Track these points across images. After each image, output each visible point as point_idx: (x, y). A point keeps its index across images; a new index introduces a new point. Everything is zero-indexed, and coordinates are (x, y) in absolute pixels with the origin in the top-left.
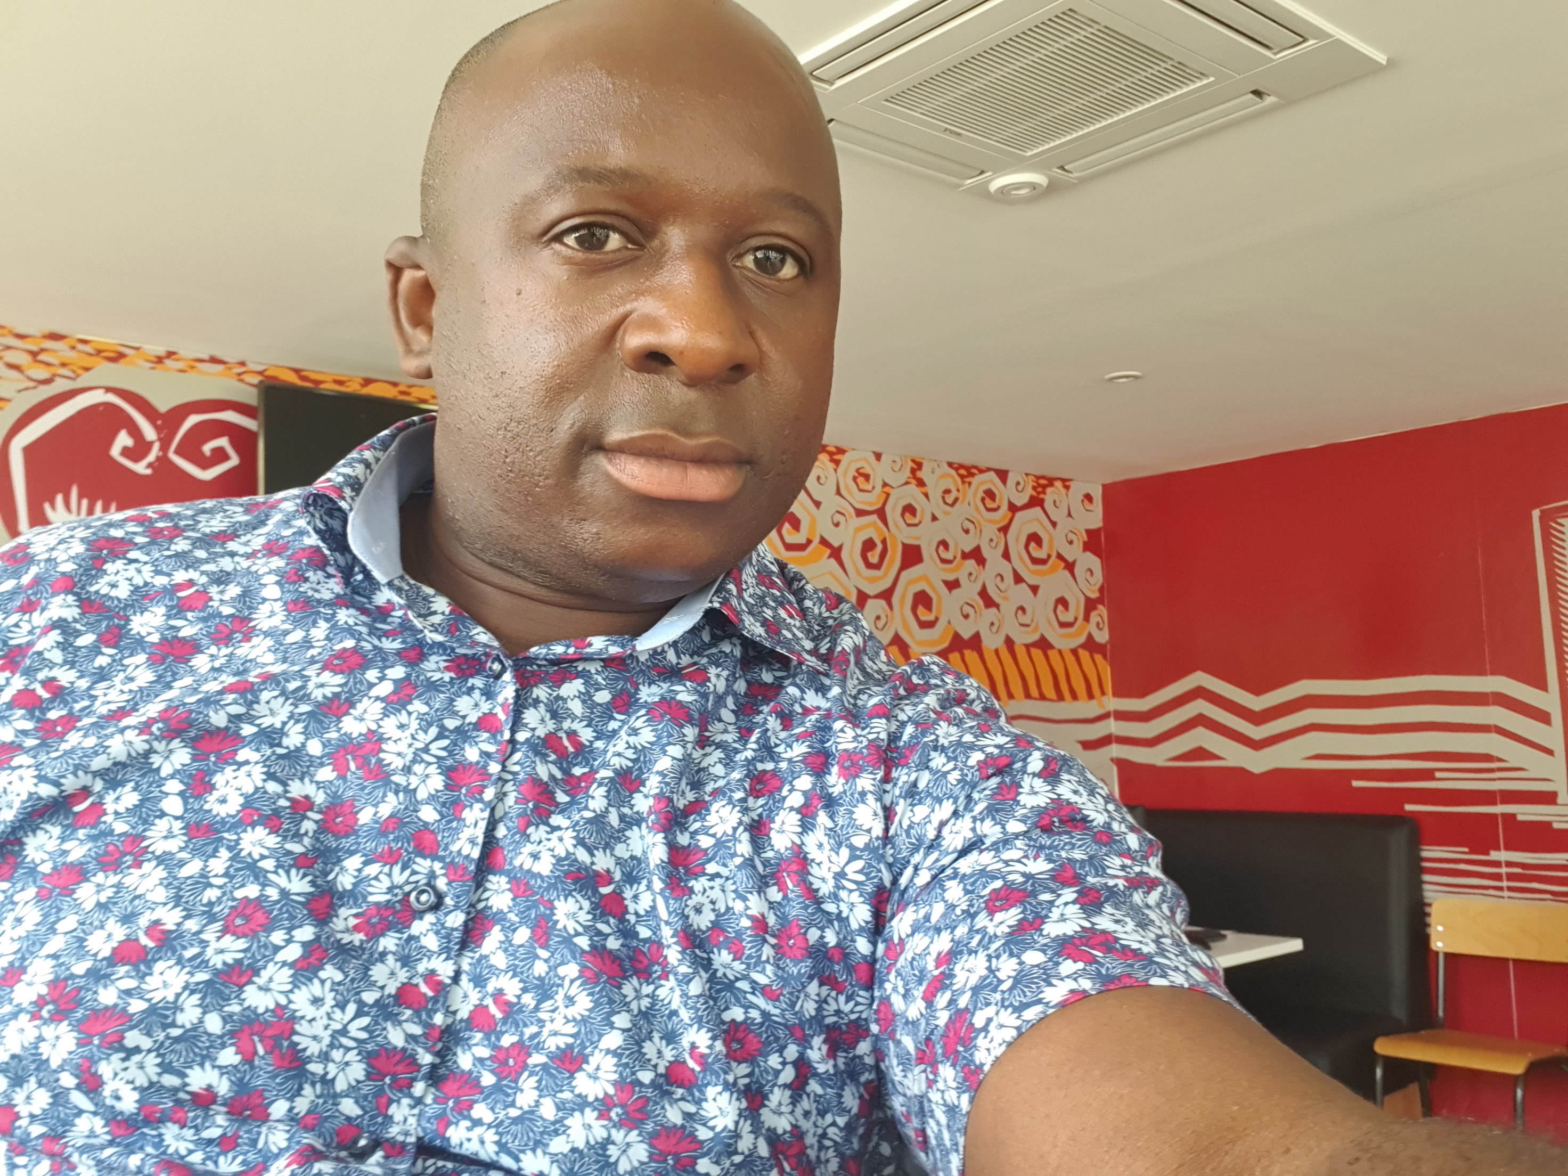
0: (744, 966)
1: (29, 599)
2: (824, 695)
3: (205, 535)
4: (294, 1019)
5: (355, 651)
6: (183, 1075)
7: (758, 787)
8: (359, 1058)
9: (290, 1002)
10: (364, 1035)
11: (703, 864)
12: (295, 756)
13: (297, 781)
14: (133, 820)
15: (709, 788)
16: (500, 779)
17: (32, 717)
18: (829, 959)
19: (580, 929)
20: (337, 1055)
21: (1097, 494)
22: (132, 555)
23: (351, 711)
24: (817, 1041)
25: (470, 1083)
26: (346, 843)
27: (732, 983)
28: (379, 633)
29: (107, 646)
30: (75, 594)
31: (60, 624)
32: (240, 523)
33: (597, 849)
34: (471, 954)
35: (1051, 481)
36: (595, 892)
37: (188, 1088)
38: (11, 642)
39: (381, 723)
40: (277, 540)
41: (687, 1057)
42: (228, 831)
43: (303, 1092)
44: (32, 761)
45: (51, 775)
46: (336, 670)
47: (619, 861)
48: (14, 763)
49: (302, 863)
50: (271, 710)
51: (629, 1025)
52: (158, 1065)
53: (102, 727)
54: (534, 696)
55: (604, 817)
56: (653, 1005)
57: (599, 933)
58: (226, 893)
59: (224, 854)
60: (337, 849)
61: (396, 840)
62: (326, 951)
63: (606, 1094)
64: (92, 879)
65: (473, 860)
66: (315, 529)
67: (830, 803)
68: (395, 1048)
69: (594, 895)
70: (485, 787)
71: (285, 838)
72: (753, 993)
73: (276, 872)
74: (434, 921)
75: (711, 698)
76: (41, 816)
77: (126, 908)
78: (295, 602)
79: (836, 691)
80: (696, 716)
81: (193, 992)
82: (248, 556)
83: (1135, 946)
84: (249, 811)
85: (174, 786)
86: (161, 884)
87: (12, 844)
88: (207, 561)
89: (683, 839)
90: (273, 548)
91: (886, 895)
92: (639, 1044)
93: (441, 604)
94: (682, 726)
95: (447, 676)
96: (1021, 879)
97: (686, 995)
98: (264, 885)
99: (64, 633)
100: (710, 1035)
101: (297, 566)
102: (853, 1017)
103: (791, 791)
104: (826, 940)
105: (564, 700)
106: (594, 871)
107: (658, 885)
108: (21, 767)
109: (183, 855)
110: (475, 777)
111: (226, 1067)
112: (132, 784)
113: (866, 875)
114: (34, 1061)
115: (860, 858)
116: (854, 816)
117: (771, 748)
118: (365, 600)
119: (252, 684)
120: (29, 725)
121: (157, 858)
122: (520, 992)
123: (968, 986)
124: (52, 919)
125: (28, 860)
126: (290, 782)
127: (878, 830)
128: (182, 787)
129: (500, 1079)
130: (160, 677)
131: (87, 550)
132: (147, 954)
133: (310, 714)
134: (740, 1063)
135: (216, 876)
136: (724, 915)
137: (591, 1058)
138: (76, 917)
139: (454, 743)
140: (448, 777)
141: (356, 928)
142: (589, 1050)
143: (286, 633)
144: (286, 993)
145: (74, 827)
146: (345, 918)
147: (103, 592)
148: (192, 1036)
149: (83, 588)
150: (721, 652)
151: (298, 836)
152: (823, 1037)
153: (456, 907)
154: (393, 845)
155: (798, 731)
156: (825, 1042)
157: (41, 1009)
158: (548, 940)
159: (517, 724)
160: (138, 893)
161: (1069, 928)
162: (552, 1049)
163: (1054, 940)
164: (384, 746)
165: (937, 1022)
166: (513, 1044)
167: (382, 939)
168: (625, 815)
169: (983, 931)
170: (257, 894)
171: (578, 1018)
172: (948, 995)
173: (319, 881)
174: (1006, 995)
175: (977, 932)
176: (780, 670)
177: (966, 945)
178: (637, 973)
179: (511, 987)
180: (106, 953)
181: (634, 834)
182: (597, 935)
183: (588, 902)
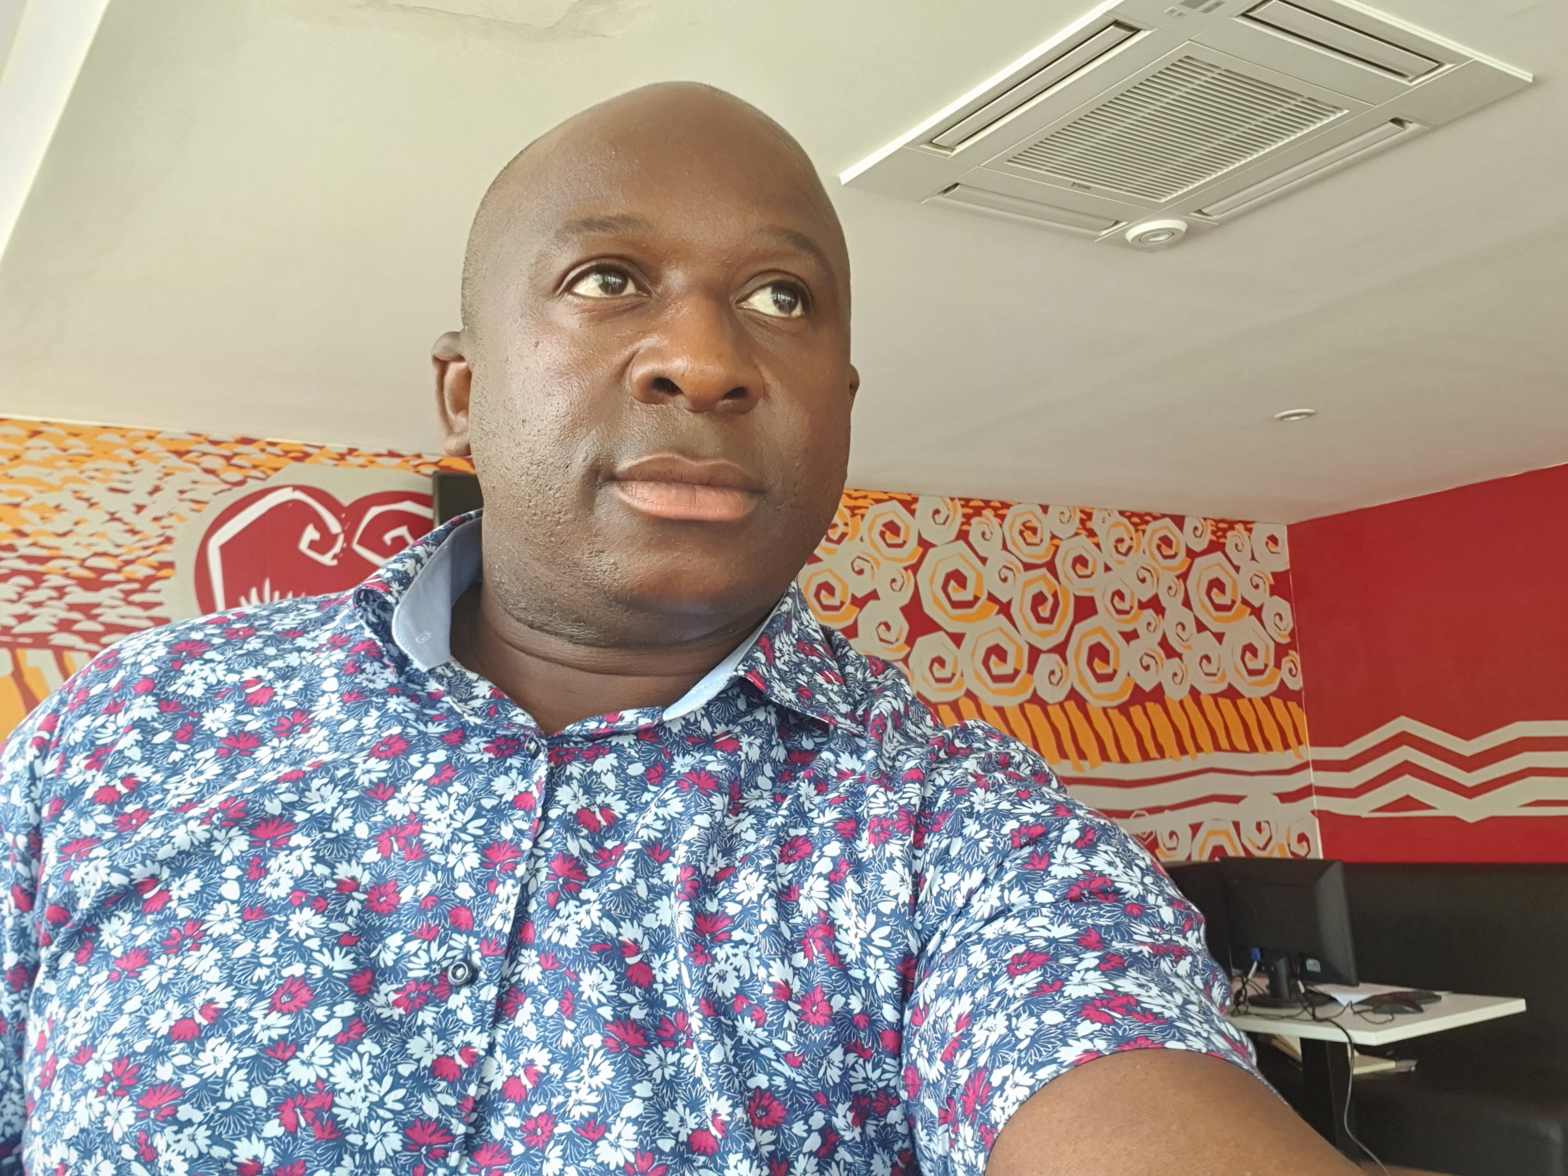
0: (766, 1033)
1: (115, 702)
2: (859, 758)
3: (277, 633)
4: (333, 1092)
5: (400, 736)
6: (231, 1147)
7: (790, 853)
8: (396, 1129)
9: (330, 1075)
10: (400, 1107)
11: (729, 932)
12: (344, 839)
13: (345, 863)
14: (194, 905)
15: (739, 855)
16: (532, 855)
17: (111, 811)
18: (855, 1027)
19: (604, 1000)
20: (374, 1126)
21: (1283, 536)
22: (208, 656)
23: (396, 795)
24: (842, 1109)
25: (502, 1151)
26: (389, 921)
27: (757, 1050)
28: (426, 718)
29: (182, 742)
30: (155, 695)
31: (140, 724)
32: (310, 620)
33: (624, 920)
34: (505, 1027)
35: (1231, 525)
36: (622, 962)
37: (235, 1160)
38: (99, 742)
39: (423, 805)
40: (341, 634)
41: (710, 1124)
42: (279, 913)
43: (343, 1163)
44: (107, 853)
45: (122, 865)
46: (382, 757)
47: (647, 932)
48: (92, 855)
49: (345, 941)
50: (322, 797)
51: (651, 1094)
52: (208, 1137)
53: (170, 819)
54: (568, 773)
55: (631, 888)
56: (678, 1073)
57: (623, 1003)
58: (275, 972)
59: (274, 935)
60: (381, 927)
61: (434, 917)
62: (365, 1025)
63: (626, 1161)
64: (157, 961)
65: (504, 934)
66: (367, 622)
67: (859, 868)
68: (430, 1118)
69: (620, 965)
70: (517, 863)
71: (330, 918)
72: (778, 1061)
73: (321, 951)
74: (469, 994)
75: (743, 766)
76: (115, 903)
77: (184, 989)
78: (350, 693)
79: (870, 755)
80: (726, 784)
81: (240, 1067)
82: (314, 651)
83: (1157, 1010)
84: (298, 893)
85: (233, 872)
86: (216, 965)
87: (89, 930)
88: (275, 658)
89: (712, 906)
90: (336, 643)
91: (914, 961)
92: (661, 1113)
93: (483, 689)
94: (710, 796)
95: (486, 757)
96: (1044, 944)
97: (708, 1062)
98: (308, 964)
99: (142, 732)
100: (730, 1102)
101: (355, 658)
102: (881, 1084)
103: (820, 857)
104: (851, 1007)
105: (598, 775)
106: (620, 942)
107: (683, 953)
108: (97, 858)
109: (237, 937)
110: (509, 853)
111: (271, 1139)
112: (196, 871)
113: (892, 941)
114: (99, 1135)
115: (887, 924)
116: (882, 882)
117: (806, 813)
118: (418, 687)
119: (305, 773)
120: (108, 819)
121: (214, 940)
122: (548, 1063)
123: (988, 1045)
124: (120, 1000)
125: (103, 945)
126: (338, 865)
127: (905, 895)
128: (240, 873)
129: (528, 1149)
130: (226, 770)
131: (168, 653)
132: (201, 1032)
133: (358, 799)
134: (764, 1130)
135: (266, 956)
136: (749, 981)
137: (613, 1127)
138: (141, 998)
139: (491, 822)
140: (484, 855)
141: (396, 1003)
142: (611, 1118)
143: (340, 723)
144: (326, 1067)
145: (143, 913)
146: (387, 992)
147: (180, 692)
148: (240, 1108)
149: (162, 688)
150: (754, 720)
151: (342, 916)
152: (848, 1104)
153: (489, 981)
154: (431, 922)
155: (831, 796)
156: (850, 1109)
157: (106, 1085)
158: (574, 1010)
159: (549, 800)
160: (195, 974)
161: (1091, 991)
162: (577, 1118)
163: (1074, 1001)
164: (425, 827)
165: (958, 1081)
166: (541, 1114)
167: (420, 1013)
168: (654, 886)
169: (1003, 993)
170: (303, 972)
171: (602, 1087)
172: (968, 1054)
173: (362, 959)
174: (1023, 1055)
175: (997, 994)
176: (821, 736)
177: (986, 1008)
178: (662, 1042)
179: (541, 1058)
180: (164, 1031)
181: (663, 904)
182: (620, 1005)
183: (613, 973)
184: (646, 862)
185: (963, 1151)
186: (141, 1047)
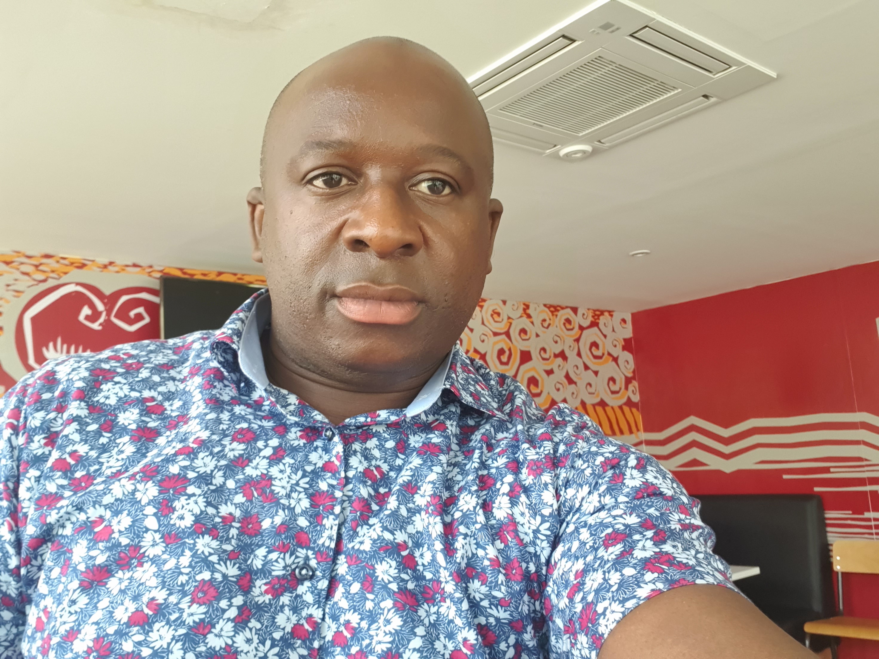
0: (488, 588)
3: (155, 365)
4: (237, 652)
5: (248, 429)
9: (234, 642)
12: (221, 490)
13: (224, 505)
14: (131, 536)
15: (456, 488)
16: (342, 500)
17: (66, 477)
18: (532, 581)
19: (391, 579)
22: (117, 379)
23: (250, 464)
26: (256, 540)
27: (478, 603)
28: (260, 417)
29: (105, 432)
30: (85, 401)
31: (77, 419)
32: (174, 360)
33: (396, 530)
35: (602, 313)
36: (398, 555)
39: (269, 469)
40: (196, 367)
41: (461, 646)
42: (188, 538)
46: (240, 442)
47: (410, 536)
48: (58, 505)
49: (232, 556)
50: (205, 463)
51: (425, 633)
54: (353, 449)
55: (397, 512)
56: (438, 618)
57: (403, 580)
58: (191, 577)
59: (188, 553)
60: (251, 544)
61: (286, 538)
64: (116, 575)
65: (331, 548)
66: (218, 362)
67: (526, 490)
69: (398, 557)
70: (334, 505)
71: (221, 542)
73: (219, 564)
74: (310, 585)
77: (135, 592)
78: (210, 401)
80: (444, 449)
81: (177, 641)
82: (182, 380)
83: (685, 561)
84: (198, 525)
85: (150, 510)
86: (154, 575)
88: (160, 384)
89: (449, 518)
90: (194, 373)
92: (432, 643)
93: (293, 399)
94: (438, 455)
95: (302, 442)
96: (623, 528)
97: (460, 610)
99: (79, 424)
100: (475, 632)
101: (208, 379)
103: (501, 485)
104: (529, 569)
105: (370, 450)
106: (396, 543)
108: (62, 506)
109: (165, 556)
110: (327, 499)
112: (126, 512)
113: (551, 531)
115: (547, 521)
116: (542, 497)
117: (485, 462)
118: (248, 399)
119: (192, 448)
120: (65, 482)
121: (151, 560)
122: (359, 621)
123: (593, 589)
124: (95, 601)
125: (74, 562)
126: (219, 506)
127: (556, 504)
128: (155, 510)
130: (139, 450)
131: (90, 375)
132: (149, 619)
133: (226, 466)
135: (185, 567)
136: (471, 558)
137: (404, 655)
138: (109, 599)
139: (312, 480)
140: (312, 500)
141: (267, 592)
142: (402, 650)
143: (206, 415)
144: (231, 637)
145: (95, 541)
146: (260, 585)
147: (101, 402)
149: (90, 399)
150: (450, 411)
151: (228, 540)
153: (323, 577)
154: (284, 541)
155: (497, 451)
156: (533, 628)
157: (89, 655)
158: (373, 587)
159: (346, 467)
160: (141, 582)
161: (648, 554)
162: (380, 652)
163: (640, 561)
164: (273, 482)
165: (575, 610)
166: (357, 652)
167: (281, 597)
168: (410, 508)
169: (602, 558)
170: (209, 577)
171: (393, 631)
172: (581, 594)
173: (243, 567)
174: (615, 594)
175: (599, 559)
176: (477, 417)
177: (592, 567)
178: (427, 601)
179: (354, 618)
180: (125, 620)
181: (417, 518)
182: (401, 582)
183: (395, 562)
184: (404, 495)
185: (580, 650)
186: (111, 630)
